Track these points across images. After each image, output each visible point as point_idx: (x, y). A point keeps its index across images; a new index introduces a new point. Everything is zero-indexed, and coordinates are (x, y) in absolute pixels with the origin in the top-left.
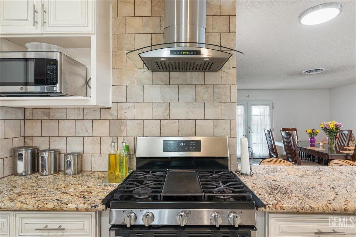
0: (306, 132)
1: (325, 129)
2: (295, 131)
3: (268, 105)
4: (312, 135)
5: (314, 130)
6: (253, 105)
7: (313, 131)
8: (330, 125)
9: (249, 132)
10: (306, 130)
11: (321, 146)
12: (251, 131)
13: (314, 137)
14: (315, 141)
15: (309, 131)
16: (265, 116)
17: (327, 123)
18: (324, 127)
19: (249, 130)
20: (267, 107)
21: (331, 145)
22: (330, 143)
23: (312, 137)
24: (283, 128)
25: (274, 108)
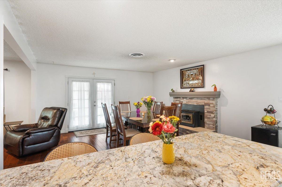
0: (134, 104)
1: (145, 102)
2: (129, 104)
3: (111, 82)
4: (138, 107)
5: (139, 102)
6: (98, 82)
7: (138, 104)
8: (148, 99)
9: (95, 106)
10: (134, 103)
11: (143, 115)
12: (96, 105)
13: (139, 108)
14: (139, 111)
15: (136, 104)
16: (108, 91)
17: (146, 98)
18: (144, 100)
19: (94, 104)
20: (110, 84)
21: (149, 114)
22: (148, 113)
23: (137, 108)
24: (120, 101)
25: (115, 85)
